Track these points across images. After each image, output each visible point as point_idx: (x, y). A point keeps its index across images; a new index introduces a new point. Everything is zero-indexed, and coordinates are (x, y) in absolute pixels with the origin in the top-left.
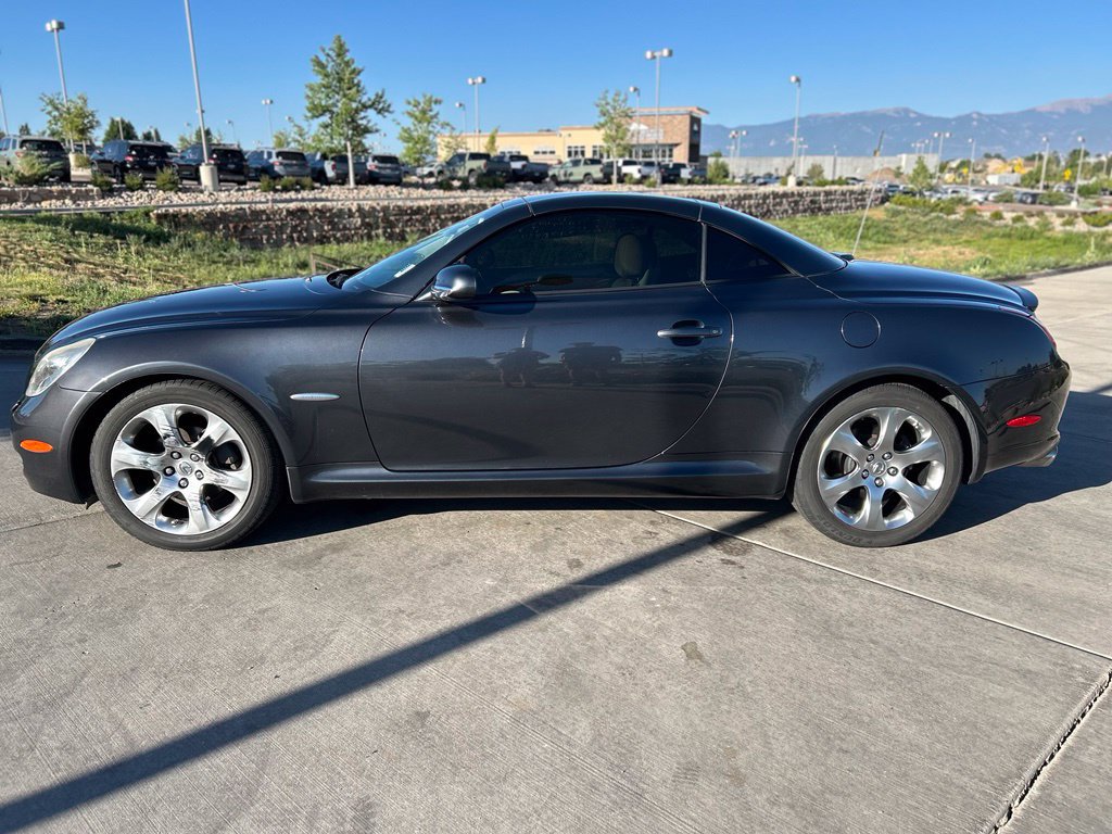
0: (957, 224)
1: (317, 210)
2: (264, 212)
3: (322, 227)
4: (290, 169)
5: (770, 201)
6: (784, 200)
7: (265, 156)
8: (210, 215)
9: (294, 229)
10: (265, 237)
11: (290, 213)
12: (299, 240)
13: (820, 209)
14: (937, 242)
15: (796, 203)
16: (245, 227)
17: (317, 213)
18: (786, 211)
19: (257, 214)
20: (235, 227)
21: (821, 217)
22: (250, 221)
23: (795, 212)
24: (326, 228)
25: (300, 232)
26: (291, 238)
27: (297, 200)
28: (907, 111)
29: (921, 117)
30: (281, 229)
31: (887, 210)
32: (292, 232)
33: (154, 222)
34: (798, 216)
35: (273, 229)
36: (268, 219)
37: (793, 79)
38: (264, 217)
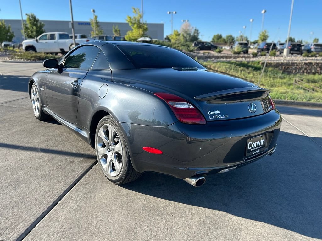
1: (316, 63)
2: (296, 63)
3: (317, 69)
4: (317, 50)
7: (310, 46)
8: (278, 64)
9: (305, 69)
10: (294, 71)
11: (305, 64)
12: (306, 73)
16: (288, 68)
17: (316, 64)
19: (293, 64)
20: (285, 68)
22: (290, 66)
24: (318, 69)
25: (308, 70)
26: (303, 72)
27: (315, 60)
30: (300, 69)
32: (304, 70)
33: (260, 65)
35: (297, 69)
36: (297, 65)
38: (296, 65)
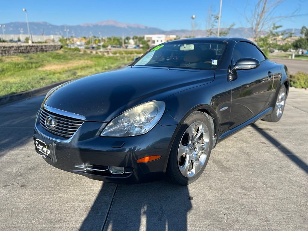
0: (83, 54)
5: (28, 48)
6: (33, 48)
13: (44, 51)
14: (80, 59)
15: (37, 49)
18: (34, 51)
21: (45, 53)
23: (37, 51)
28: (46, 23)
29: (50, 25)
31: (63, 51)
34: (38, 53)
37: (24, 10)
